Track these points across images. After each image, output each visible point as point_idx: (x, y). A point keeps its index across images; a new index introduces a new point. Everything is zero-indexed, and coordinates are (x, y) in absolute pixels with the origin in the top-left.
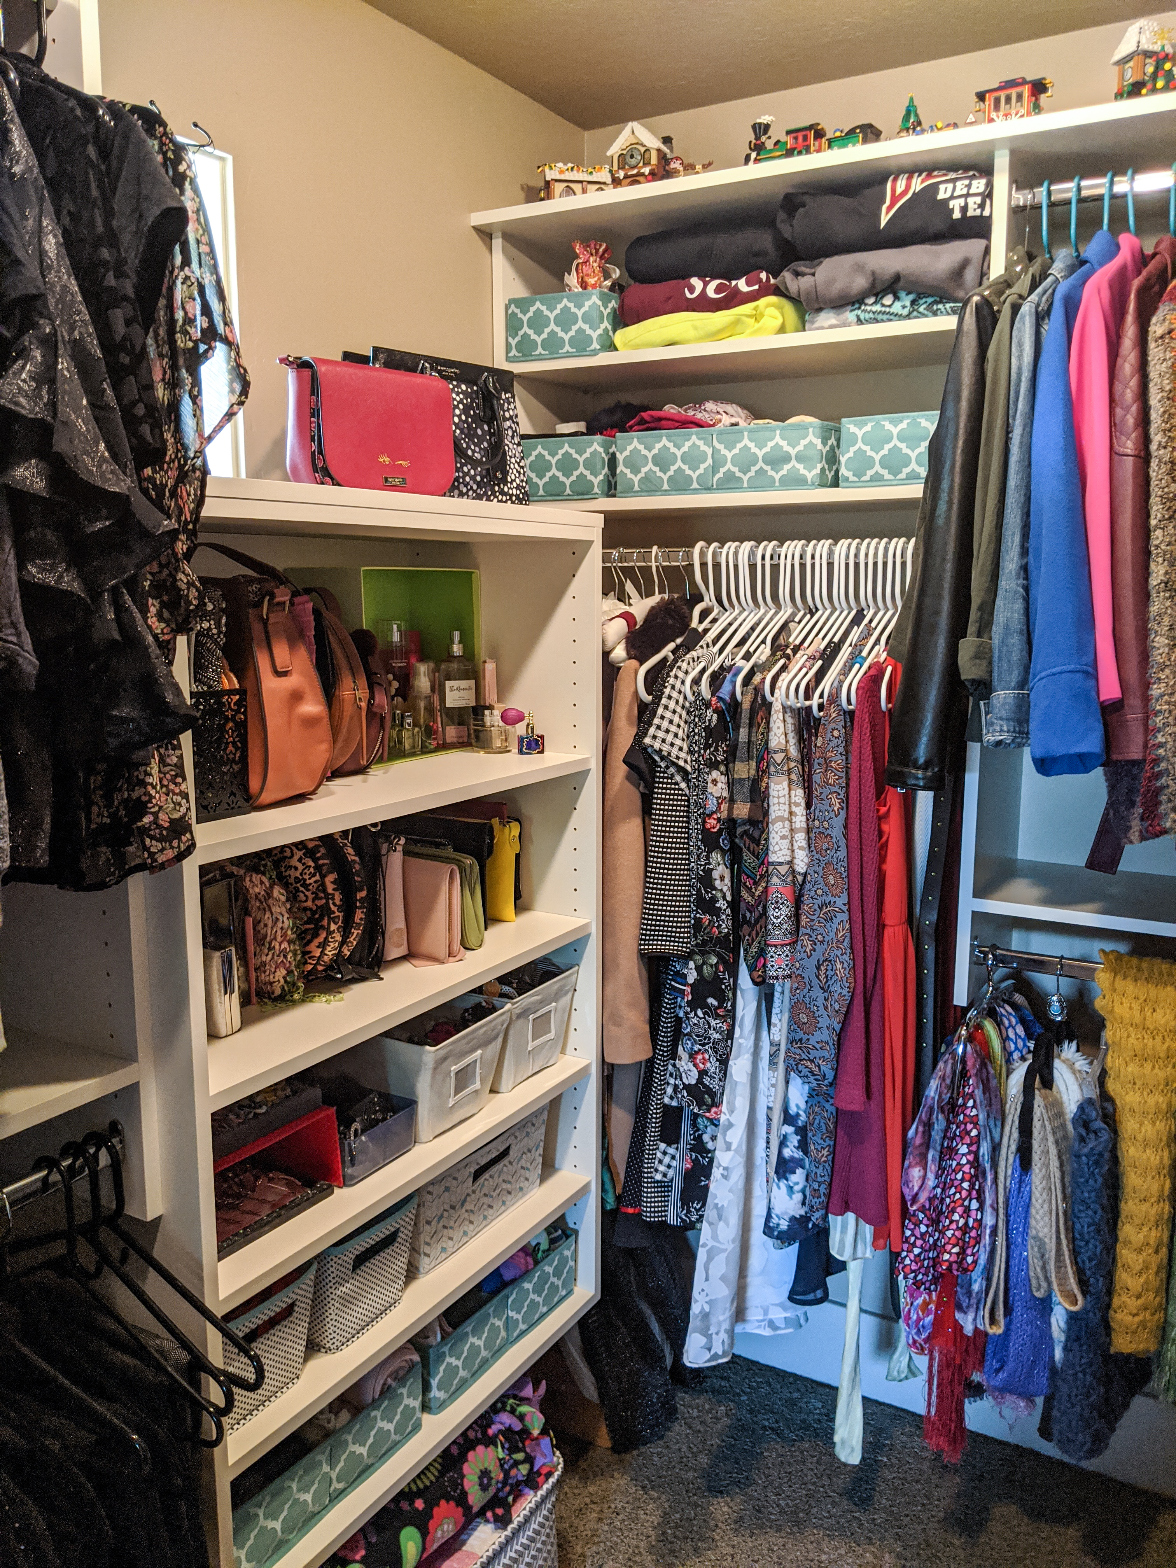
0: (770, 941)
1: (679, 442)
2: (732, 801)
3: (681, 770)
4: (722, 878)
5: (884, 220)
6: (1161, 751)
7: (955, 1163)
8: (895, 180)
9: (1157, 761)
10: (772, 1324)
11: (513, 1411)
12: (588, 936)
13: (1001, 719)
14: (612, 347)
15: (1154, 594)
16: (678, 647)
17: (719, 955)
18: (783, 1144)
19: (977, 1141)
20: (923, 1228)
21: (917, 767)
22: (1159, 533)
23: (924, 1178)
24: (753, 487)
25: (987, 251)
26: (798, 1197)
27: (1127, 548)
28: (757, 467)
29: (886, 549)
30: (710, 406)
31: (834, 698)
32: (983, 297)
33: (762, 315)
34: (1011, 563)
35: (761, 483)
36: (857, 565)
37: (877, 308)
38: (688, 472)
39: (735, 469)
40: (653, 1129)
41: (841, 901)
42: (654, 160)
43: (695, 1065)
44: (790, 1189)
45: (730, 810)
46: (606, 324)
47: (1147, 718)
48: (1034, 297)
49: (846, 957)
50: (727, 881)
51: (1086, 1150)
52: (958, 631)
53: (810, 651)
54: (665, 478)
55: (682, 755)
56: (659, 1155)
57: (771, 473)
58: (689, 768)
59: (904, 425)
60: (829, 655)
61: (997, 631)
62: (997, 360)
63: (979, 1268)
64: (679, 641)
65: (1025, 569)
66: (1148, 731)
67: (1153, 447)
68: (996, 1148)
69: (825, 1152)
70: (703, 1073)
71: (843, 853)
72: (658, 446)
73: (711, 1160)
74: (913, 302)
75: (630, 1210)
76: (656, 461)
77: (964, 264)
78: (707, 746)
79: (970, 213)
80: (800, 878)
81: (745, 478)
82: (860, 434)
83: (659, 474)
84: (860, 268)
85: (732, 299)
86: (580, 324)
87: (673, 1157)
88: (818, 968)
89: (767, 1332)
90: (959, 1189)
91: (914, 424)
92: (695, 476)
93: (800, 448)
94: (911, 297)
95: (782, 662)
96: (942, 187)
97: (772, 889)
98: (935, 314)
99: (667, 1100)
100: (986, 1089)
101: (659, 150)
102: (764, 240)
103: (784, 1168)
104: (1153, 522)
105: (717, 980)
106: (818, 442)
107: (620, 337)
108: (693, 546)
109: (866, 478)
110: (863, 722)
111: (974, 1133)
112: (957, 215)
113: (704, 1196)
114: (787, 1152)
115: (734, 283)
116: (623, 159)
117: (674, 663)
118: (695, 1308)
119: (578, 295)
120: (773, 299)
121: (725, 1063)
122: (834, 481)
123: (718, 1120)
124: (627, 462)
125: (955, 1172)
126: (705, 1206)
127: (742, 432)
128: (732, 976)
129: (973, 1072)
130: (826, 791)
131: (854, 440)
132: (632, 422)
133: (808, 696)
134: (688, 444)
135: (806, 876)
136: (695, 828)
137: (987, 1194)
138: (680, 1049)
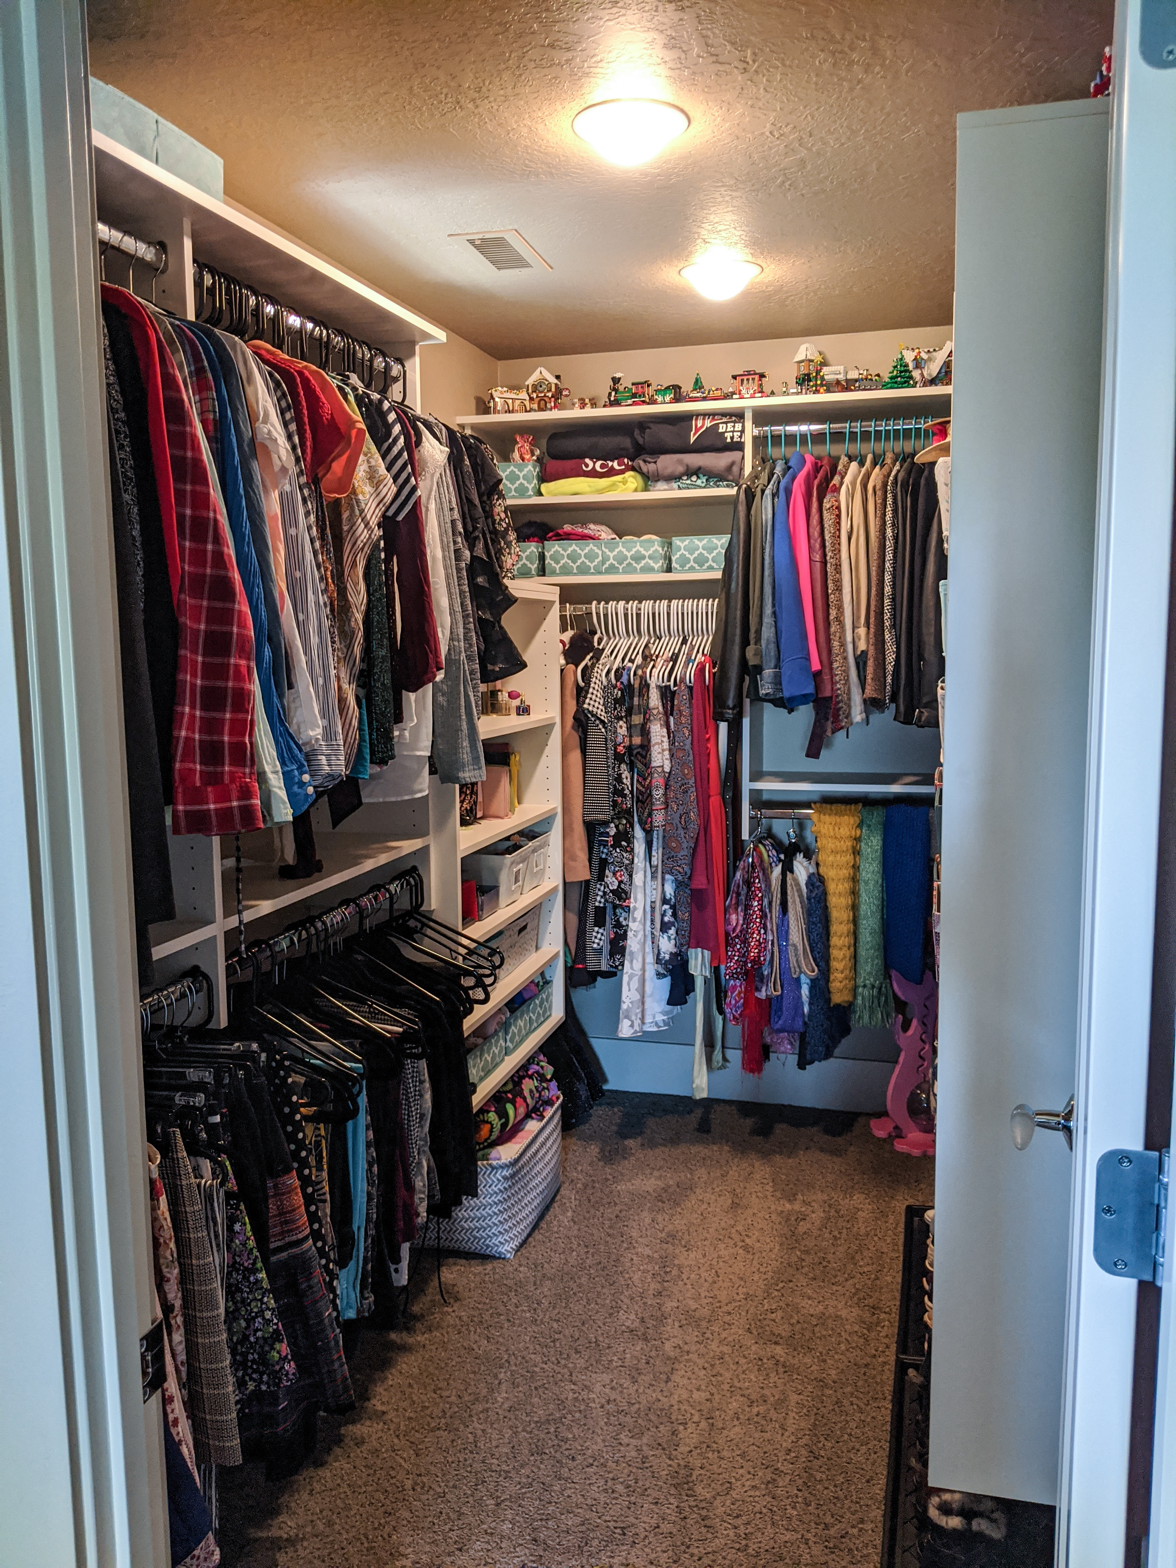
0: (654, 808)
1: (582, 547)
2: (631, 736)
3: (602, 722)
4: (627, 778)
5: (693, 439)
6: (838, 692)
7: (752, 911)
8: (696, 420)
9: (837, 696)
10: (657, 1024)
11: (538, 1064)
12: (556, 814)
13: (768, 683)
14: (540, 494)
15: (833, 622)
16: (592, 658)
17: (626, 819)
18: (663, 915)
19: (761, 899)
20: (738, 946)
21: (730, 709)
22: (832, 597)
23: (738, 920)
24: (625, 572)
25: (743, 458)
26: (673, 942)
27: (819, 604)
28: (627, 562)
29: (698, 605)
30: (592, 526)
31: (683, 680)
32: (748, 486)
33: (627, 482)
34: (768, 610)
35: (629, 570)
36: (683, 614)
37: (689, 482)
38: (588, 563)
39: (615, 563)
40: (590, 920)
41: (692, 781)
42: (553, 389)
43: (617, 879)
44: (669, 938)
45: (631, 741)
46: (535, 481)
47: (832, 678)
48: (770, 486)
50: (629, 779)
51: (814, 895)
52: (745, 642)
53: (664, 657)
54: (575, 567)
55: (603, 714)
56: (594, 934)
57: (635, 565)
58: (606, 721)
59: (705, 542)
60: (674, 658)
61: (763, 642)
62: (756, 516)
63: (767, 963)
64: (591, 654)
65: (774, 613)
66: (833, 683)
67: (828, 558)
68: (770, 903)
69: (687, 915)
70: (620, 882)
71: (691, 758)
72: (570, 549)
73: (626, 932)
74: (707, 480)
75: (581, 966)
76: (569, 557)
77: (733, 463)
78: (615, 709)
79: (735, 440)
80: (667, 775)
81: (621, 568)
82: (682, 545)
83: (571, 564)
84: (680, 462)
85: (611, 473)
86: (521, 480)
87: (602, 934)
88: (681, 818)
89: (655, 1029)
90: (755, 922)
91: (710, 541)
92: (592, 566)
93: (651, 552)
94: (706, 477)
95: (652, 663)
96: (720, 426)
97: (654, 781)
98: (718, 486)
99: (597, 904)
100: (764, 874)
101: (556, 384)
102: (627, 442)
103: (665, 927)
104: (830, 591)
105: (626, 832)
106: (660, 549)
107: (544, 487)
108: (591, 604)
109: (687, 568)
110: (699, 690)
111: (760, 895)
112: (729, 440)
113: (622, 951)
114: (666, 919)
115: (610, 464)
116: (535, 388)
117: (593, 666)
118: (624, 1006)
119: (520, 465)
120: (631, 473)
121: (631, 876)
122: (669, 570)
123: (629, 907)
124: (551, 557)
125: (752, 915)
126: (623, 955)
127: (618, 543)
128: (633, 830)
129: (757, 864)
130: (680, 727)
131: (679, 549)
132: (550, 534)
133: (669, 680)
134: (588, 549)
135: (670, 773)
136: (611, 752)
137: (768, 924)
138: (607, 871)
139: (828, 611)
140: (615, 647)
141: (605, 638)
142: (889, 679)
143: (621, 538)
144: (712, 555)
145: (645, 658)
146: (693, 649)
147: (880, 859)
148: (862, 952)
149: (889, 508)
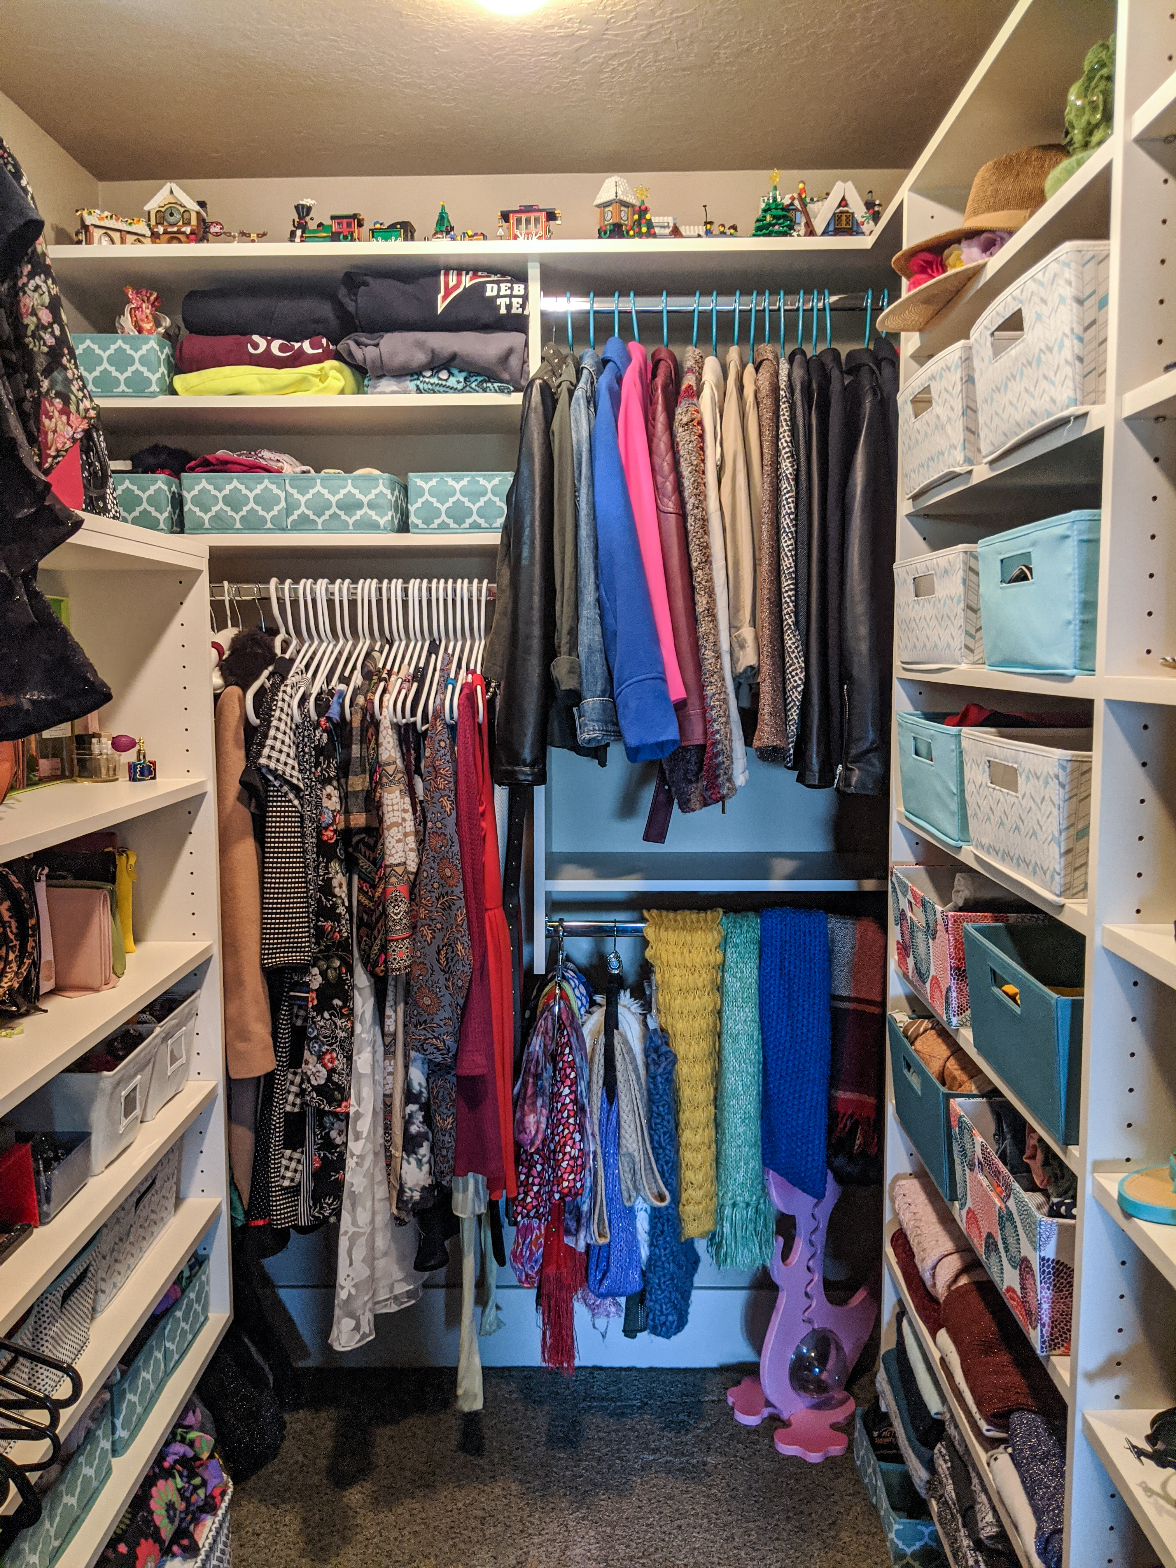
0: (391, 936)
1: (251, 485)
2: (347, 812)
3: (295, 788)
5: (441, 307)
6: (717, 736)
7: (559, 1105)
8: (446, 275)
9: (714, 744)
10: (399, 1298)
11: (184, 1440)
12: (210, 962)
13: (593, 721)
14: (173, 392)
15: (700, 617)
16: (272, 674)
17: (341, 958)
18: (408, 1121)
19: (575, 1083)
20: (539, 1168)
21: (525, 766)
22: (699, 572)
23: (538, 1122)
24: (328, 529)
25: (526, 345)
26: (426, 1168)
27: (678, 583)
28: (331, 512)
29: (455, 588)
30: (266, 454)
31: (438, 714)
32: (544, 381)
33: (327, 376)
34: (589, 596)
35: (335, 525)
37: (434, 380)
38: (262, 513)
39: (310, 513)
40: (277, 1138)
41: (457, 888)
42: (194, 221)
43: (324, 1066)
44: (419, 1162)
45: (347, 820)
46: (163, 369)
47: (704, 712)
48: (581, 385)
49: (465, 939)
50: (345, 888)
51: (660, 1070)
52: (551, 651)
53: (402, 674)
54: (237, 517)
55: (295, 773)
56: (285, 1162)
57: (344, 517)
58: (301, 786)
59: (465, 482)
60: (419, 677)
61: (582, 650)
63: (587, 1192)
64: (271, 668)
65: (599, 601)
66: (706, 722)
67: (689, 507)
68: (589, 1087)
69: (450, 1120)
70: (331, 1071)
71: (456, 848)
72: (229, 487)
74: (465, 379)
75: (261, 1223)
76: (227, 501)
77: (510, 352)
78: (318, 764)
79: (514, 311)
80: (412, 877)
81: (320, 521)
82: (426, 487)
84: (420, 345)
85: (297, 360)
86: (137, 365)
87: (299, 1161)
88: (439, 953)
89: (394, 1308)
90: (566, 1125)
91: (473, 481)
92: (268, 517)
93: (371, 496)
94: (464, 374)
95: (382, 684)
96: (489, 286)
97: (391, 889)
98: (485, 391)
99: (288, 1108)
101: (198, 213)
102: (326, 310)
103: (411, 1144)
104: (695, 564)
105: (341, 982)
106: (388, 493)
107: (179, 381)
108: (268, 582)
109: (435, 525)
110: (465, 734)
111: (573, 1075)
113: (337, 1189)
114: (414, 1129)
115: (297, 345)
116: (161, 216)
117: (275, 688)
118: (343, 1295)
119: (133, 338)
120: (335, 363)
121: (349, 1058)
122: (404, 527)
123: (347, 1114)
124: (195, 501)
125: (561, 1111)
126: (339, 1198)
127: (314, 479)
128: (352, 976)
129: (567, 1023)
130: (437, 795)
131: (421, 493)
132: (192, 463)
133: (413, 713)
134: (260, 487)
135: (417, 874)
136: (311, 841)
137: (588, 1125)
138: (307, 1054)
139: (693, 598)
140: (312, 658)
141: (295, 642)
142: (794, 714)
143: (318, 471)
144: (478, 505)
145: (367, 675)
146: (450, 662)
147: (755, 999)
148: (731, 1151)
149: (784, 428)
